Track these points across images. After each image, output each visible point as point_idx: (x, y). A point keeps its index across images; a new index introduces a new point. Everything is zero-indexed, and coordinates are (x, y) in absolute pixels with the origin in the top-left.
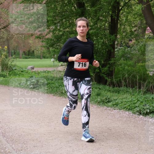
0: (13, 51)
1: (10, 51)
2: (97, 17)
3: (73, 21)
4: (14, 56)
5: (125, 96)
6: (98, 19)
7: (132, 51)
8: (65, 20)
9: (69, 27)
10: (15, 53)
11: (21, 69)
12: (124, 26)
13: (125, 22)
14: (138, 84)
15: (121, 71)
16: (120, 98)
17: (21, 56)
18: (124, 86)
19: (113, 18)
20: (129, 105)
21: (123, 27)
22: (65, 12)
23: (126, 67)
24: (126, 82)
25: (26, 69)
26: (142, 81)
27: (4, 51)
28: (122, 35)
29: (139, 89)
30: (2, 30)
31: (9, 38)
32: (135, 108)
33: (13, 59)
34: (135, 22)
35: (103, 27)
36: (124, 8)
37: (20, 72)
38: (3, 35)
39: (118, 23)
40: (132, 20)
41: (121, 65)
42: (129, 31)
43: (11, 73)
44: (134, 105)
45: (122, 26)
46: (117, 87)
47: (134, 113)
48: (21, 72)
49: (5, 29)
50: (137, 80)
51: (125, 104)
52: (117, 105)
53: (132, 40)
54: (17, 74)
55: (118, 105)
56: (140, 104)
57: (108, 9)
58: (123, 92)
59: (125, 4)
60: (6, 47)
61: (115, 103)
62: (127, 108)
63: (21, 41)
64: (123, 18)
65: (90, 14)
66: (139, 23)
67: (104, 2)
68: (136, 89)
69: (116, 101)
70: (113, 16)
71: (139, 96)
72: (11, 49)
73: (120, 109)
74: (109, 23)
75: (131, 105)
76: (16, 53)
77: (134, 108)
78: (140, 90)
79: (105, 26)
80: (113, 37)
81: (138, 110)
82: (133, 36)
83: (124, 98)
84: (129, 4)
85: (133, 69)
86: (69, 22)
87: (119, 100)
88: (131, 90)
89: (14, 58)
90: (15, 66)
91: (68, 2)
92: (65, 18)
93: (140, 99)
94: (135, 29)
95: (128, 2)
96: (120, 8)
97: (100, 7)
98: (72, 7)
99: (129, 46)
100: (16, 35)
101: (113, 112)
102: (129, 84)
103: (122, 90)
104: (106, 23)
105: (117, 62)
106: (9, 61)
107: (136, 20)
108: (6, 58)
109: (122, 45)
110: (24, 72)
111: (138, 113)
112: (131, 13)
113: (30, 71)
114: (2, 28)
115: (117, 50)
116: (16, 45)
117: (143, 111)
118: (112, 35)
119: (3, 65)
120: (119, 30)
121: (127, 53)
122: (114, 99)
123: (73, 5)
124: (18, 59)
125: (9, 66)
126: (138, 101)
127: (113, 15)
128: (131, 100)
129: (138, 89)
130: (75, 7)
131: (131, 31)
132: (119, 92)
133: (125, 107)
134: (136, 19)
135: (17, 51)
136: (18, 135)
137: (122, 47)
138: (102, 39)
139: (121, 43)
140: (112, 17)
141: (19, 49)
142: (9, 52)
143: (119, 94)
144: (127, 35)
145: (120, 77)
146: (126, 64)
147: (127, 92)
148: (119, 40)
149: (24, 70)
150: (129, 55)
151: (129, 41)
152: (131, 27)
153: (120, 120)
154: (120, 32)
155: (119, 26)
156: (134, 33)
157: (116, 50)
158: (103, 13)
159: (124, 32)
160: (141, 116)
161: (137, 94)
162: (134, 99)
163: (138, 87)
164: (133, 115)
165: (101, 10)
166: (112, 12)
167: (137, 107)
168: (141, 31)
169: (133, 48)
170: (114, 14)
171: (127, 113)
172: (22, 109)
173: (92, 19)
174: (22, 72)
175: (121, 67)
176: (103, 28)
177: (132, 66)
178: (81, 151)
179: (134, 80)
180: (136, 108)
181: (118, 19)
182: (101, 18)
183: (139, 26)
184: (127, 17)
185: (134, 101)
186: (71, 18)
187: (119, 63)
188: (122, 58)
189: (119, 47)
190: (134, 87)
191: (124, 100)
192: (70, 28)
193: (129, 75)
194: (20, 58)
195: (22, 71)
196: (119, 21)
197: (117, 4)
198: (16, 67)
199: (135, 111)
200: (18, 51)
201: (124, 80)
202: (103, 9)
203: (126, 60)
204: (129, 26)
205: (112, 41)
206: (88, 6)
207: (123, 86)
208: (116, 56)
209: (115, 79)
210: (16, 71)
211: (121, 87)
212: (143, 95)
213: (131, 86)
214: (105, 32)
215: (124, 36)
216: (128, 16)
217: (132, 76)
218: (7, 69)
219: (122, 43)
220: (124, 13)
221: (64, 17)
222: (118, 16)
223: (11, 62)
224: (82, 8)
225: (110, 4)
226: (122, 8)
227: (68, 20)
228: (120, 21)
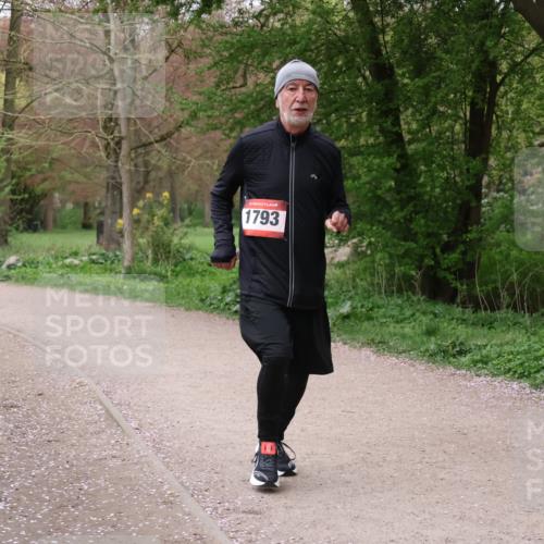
0: (186, 206)
1: (178, 207)
2: (431, 105)
3: (361, 117)
4: (187, 221)
5: (509, 336)
6: (434, 111)
8: (336, 116)
9: (348, 135)
10: (190, 213)
12: (510, 131)
13: (513, 120)
15: (500, 262)
16: (494, 342)
18: (507, 307)
19: (478, 107)
20: (521, 364)
21: (505, 134)
22: (336, 92)
23: (514, 253)
24: (512, 295)
27: (161, 204)
28: (503, 157)
30: (156, 145)
31: (173, 168)
32: (538, 371)
33: (185, 230)
34: (541, 120)
35: (448, 134)
36: (510, 80)
38: (159, 159)
39: (491, 122)
40: (533, 112)
41: (498, 245)
42: (523, 145)
43: (178, 268)
44: (536, 363)
45: (503, 133)
46: (485, 309)
47: (536, 387)
49: (164, 143)
51: (510, 361)
52: (486, 363)
54: (198, 273)
55: (490, 364)
57: (464, 83)
58: (504, 325)
59: (514, 67)
60: (166, 194)
61: (479, 357)
62: (515, 372)
64: (505, 106)
65: (409, 98)
67: (452, 64)
69: (484, 352)
70: (477, 104)
72: (179, 199)
73: (494, 375)
74: (465, 124)
75: (526, 364)
76: (194, 213)
77: (535, 373)
79: (453, 132)
80: (476, 163)
83: (507, 343)
84: (526, 67)
86: (347, 122)
87: (491, 347)
88: (526, 319)
89: (188, 226)
90: (190, 248)
91: (346, 64)
92: (336, 110)
94: (541, 139)
95: (522, 61)
96: (499, 78)
97: (439, 76)
98: (358, 77)
101: (472, 384)
102: (523, 302)
103: (502, 320)
104: (456, 121)
105: (489, 237)
106: (173, 234)
108: (167, 224)
109: (502, 187)
114: (157, 142)
115: (488, 202)
116: (196, 187)
118: (474, 158)
119: (158, 246)
120: (494, 144)
122: (476, 345)
123: (360, 71)
124: (199, 229)
125: (173, 248)
127: (476, 100)
128: (526, 347)
130: (365, 78)
132: (491, 323)
133: (510, 370)
135: (196, 206)
136: (198, 447)
137: (502, 193)
138: (443, 168)
139: (500, 183)
140: (473, 104)
141: (202, 201)
142: (173, 210)
143: (493, 330)
145: (495, 281)
147: (514, 324)
148: (493, 171)
152: (531, 135)
153: (495, 406)
154: (498, 149)
155: (494, 132)
157: (486, 200)
158: (447, 95)
159: (508, 149)
162: (537, 346)
164: (532, 393)
165: (443, 86)
166: (474, 92)
167: (543, 367)
170: (479, 97)
171: (515, 385)
172: (210, 372)
173: (417, 110)
175: (498, 250)
176: (448, 137)
178: (379, 495)
179: (539, 290)
180: (541, 373)
181: (491, 111)
182: (441, 109)
184: (519, 104)
185: (536, 350)
186: (353, 111)
187: (493, 241)
188: (503, 226)
189: (495, 195)
190: (538, 310)
191: (507, 348)
192: (350, 138)
193: (523, 275)
194: (205, 226)
196: (494, 118)
197: (488, 69)
198: (195, 252)
199: (538, 382)
200: (199, 205)
201: (507, 290)
202: (448, 82)
203: (514, 231)
204: (524, 131)
205: (475, 175)
206: (403, 75)
207: (504, 306)
208: (485, 220)
209: (481, 286)
210: (193, 263)
211: (499, 309)
213: (528, 308)
214: (452, 149)
215: (508, 161)
216: (522, 101)
217: (531, 280)
218: (167, 258)
219: (504, 180)
220: (511, 95)
221: (334, 106)
222: (492, 103)
223: (181, 238)
224: (386, 82)
225: (470, 67)
226: (503, 80)
227: (345, 116)
228: (497, 116)
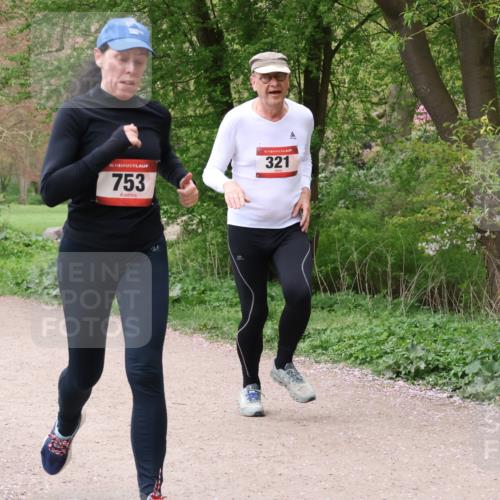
3: (189, 87)
5: (350, 320)
7: (371, 180)
8: (162, 84)
9: (175, 104)
10: (4, 188)
11: (25, 238)
12: (348, 101)
13: (349, 90)
14: (390, 283)
15: (339, 241)
16: (334, 325)
17: (23, 195)
18: (348, 288)
19: (312, 76)
20: (363, 349)
21: (342, 104)
22: (161, 58)
23: (354, 231)
24: (353, 275)
25: (40, 238)
26: (402, 274)
28: (340, 129)
29: (394, 299)
32: (381, 357)
34: (379, 90)
36: (345, 47)
37: (21, 245)
39: (327, 92)
40: (370, 81)
41: (337, 222)
42: (360, 117)
44: (378, 347)
45: (340, 102)
46: (325, 291)
47: (379, 373)
48: (22, 248)
50: (389, 270)
51: (351, 346)
52: (326, 349)
53: (373, 144)
54: (13, 254)
55: (330, 350)
56: (397, 345)
57: (297, 49)
58: (345, 308)
59: (350, 33)
61: (318, 343)
62: (357, 358)
63: (23, 149)
64: (341, 75)
65: (239, 65)
66: (394, 93)
67: (284, 29)
68: (384, 296)
69: (324, 337)
70: (311, 72)
71: (392, 320)
73: (334, 362)
74: (300, 93)
75: (368, 349)
76: (8, 188)
77: (377, 358)
78: (396, 301)
81: (391, 362)
82: (374, 134)
83: (348, 327)
84: (361, 34)
85: (376, 235)
86: (173, 90)
87: (331, 331)
88: (367, 301)
90: (4, 227)
91: (171, 27)
92: (162, 77)
93: (398, 330)
94: (380, 110)
95: (357, 27)
96: (334, 45)
97: (271, 43)
98: (184, 42)
99: (364, 164)
100: (8, 129)
101: (312, 371)
102: (363, 283)
103: (342, 302)
105: (327, 214)
107: (383, 83)
109: (340, 160)
110: (34, 246)
111: (389, 374)
112: (368, 61)
113: (52, 242)
115: (326, 177)
116: (9, 160)
117: (405, 368)
120: (330, 114)
121: (355, 185)
122: (316, 330)
123: (186, 36)
124: (14, 206)
126: (391, 334)
127: (310, 69)
128: (367, 331)
129: (390, 299)
130: (191, 43)
131: (368, 118)
132: (331, 306)
133: (351, 355)
134: (382, 79)
135: (9, 180)
137: (340, 167)
139: (338, 156)
140: (307, 73)
141: (17, 175)
143: (333, 313)
144: (354, 128)
145: (334, 261)
146: (353, 221)
147: (356, 307)
148: (330, 144)
149: (34, 239)
150: (361, 193)
151: (361, 148)
152: (369, 106)
153: (336, 395)
154: (334, 119)
155: (330, 101)
156: (379, 123)
157: (323, 175)
159: (345, 120)
160: (401, 383)
161: (387, 312)
162: (379, 330)
163: (390, 291)
164: (374, 380)
166: (308, 59)
167: (386, 353)
168: (399, 117)
169: (373, 170)
170: (313, 66)
171: (357, 372)
172: (27, 363)
174: (28, 245)
175: (337, 228)
177: (373, 227)
178: (213, 493)
179: (380, 269)
180: (384, 358)
181: (326, 80)
183: (391, 100)
184: (355, 73)
185: (378, 335)
186: (180, 78)
187: (331, 218)
188: (342, 201)
189: (333, 168)
190: (380, 292)
191: (348, 333)
192: (177, 107)
193: (364, 253)
194: (20, 203)
195: (27, 242)
196: (330, 87)
197: (323, 35)
198: (9, 231)
199: (380, 368)
200: (14, 180)
201: (348, 270)
203: (354, 207)
204: (362, 101)
206: (233, 40)
207: (345, 287)
208: (323, 195)
209: (319, 267)
210: (7, 243)
211: (339, 290)
212: (408, 316)
213: (370, 289)
215: (346, 134)
216: (358, 70)
217: (372, 259)
219: (342, 153)
220: (347, 63)
221: (159, 74)
222: (327, 71)
224: (215, 47)
225: (303, 33)
226: (338, 47)
227: (172, 84)
228: (333, 86)
